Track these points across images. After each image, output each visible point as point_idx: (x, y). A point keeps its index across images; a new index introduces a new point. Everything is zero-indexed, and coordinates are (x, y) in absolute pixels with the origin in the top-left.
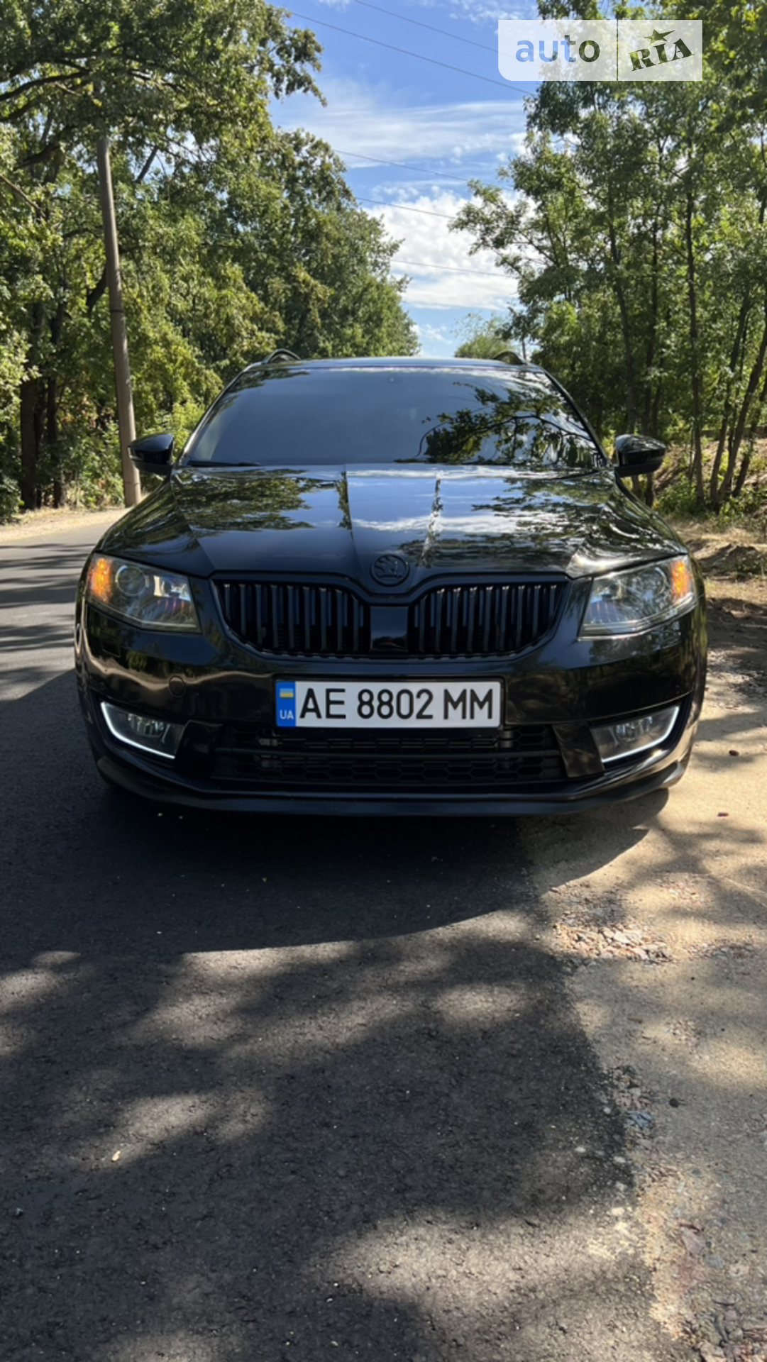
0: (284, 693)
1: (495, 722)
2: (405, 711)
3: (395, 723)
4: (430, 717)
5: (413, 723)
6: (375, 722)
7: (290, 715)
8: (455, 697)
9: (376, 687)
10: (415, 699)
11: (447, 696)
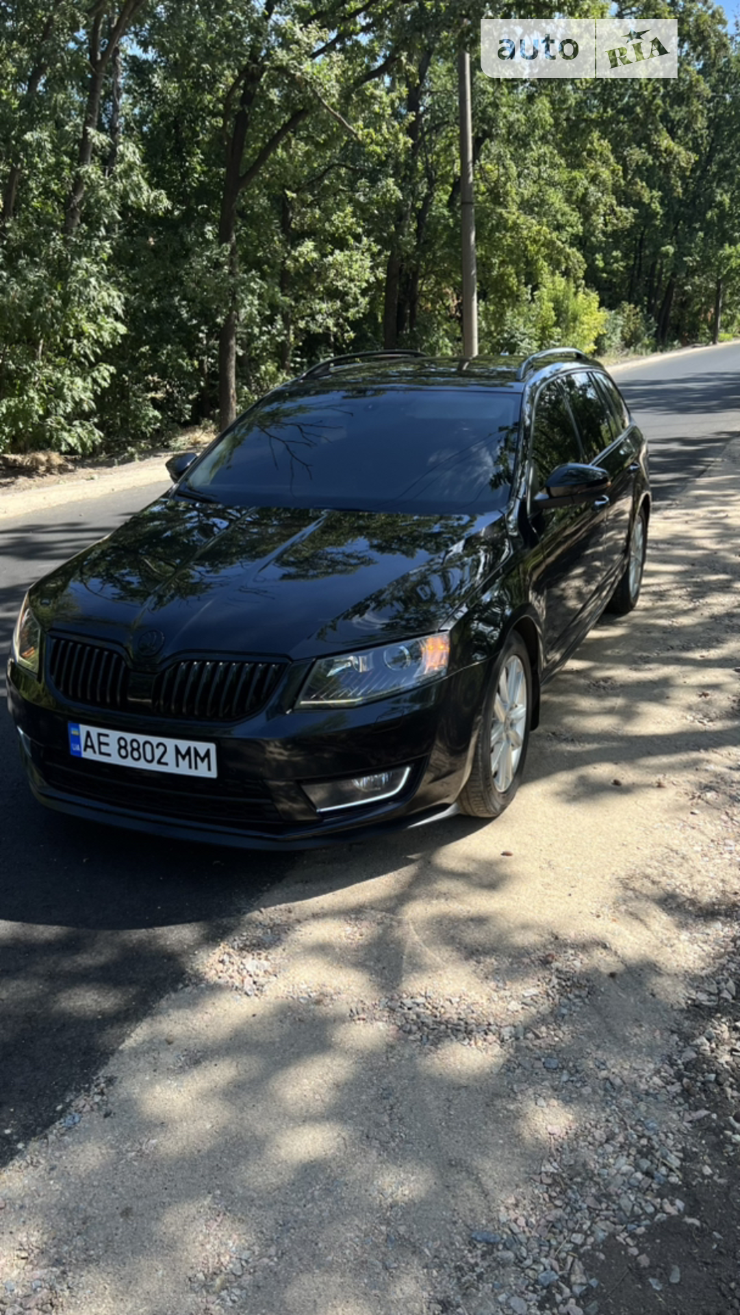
0: (74, 732)
1: (213, 774)
2: (149, 757)
3: (142, 765)
4: (166, 764)
5: (154, 767)
6: (129, 763)
7: (78, 748)
8: (183, 752)
9: (129, 736)
10: (155, 750)
11: (178, 751)
